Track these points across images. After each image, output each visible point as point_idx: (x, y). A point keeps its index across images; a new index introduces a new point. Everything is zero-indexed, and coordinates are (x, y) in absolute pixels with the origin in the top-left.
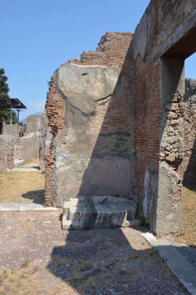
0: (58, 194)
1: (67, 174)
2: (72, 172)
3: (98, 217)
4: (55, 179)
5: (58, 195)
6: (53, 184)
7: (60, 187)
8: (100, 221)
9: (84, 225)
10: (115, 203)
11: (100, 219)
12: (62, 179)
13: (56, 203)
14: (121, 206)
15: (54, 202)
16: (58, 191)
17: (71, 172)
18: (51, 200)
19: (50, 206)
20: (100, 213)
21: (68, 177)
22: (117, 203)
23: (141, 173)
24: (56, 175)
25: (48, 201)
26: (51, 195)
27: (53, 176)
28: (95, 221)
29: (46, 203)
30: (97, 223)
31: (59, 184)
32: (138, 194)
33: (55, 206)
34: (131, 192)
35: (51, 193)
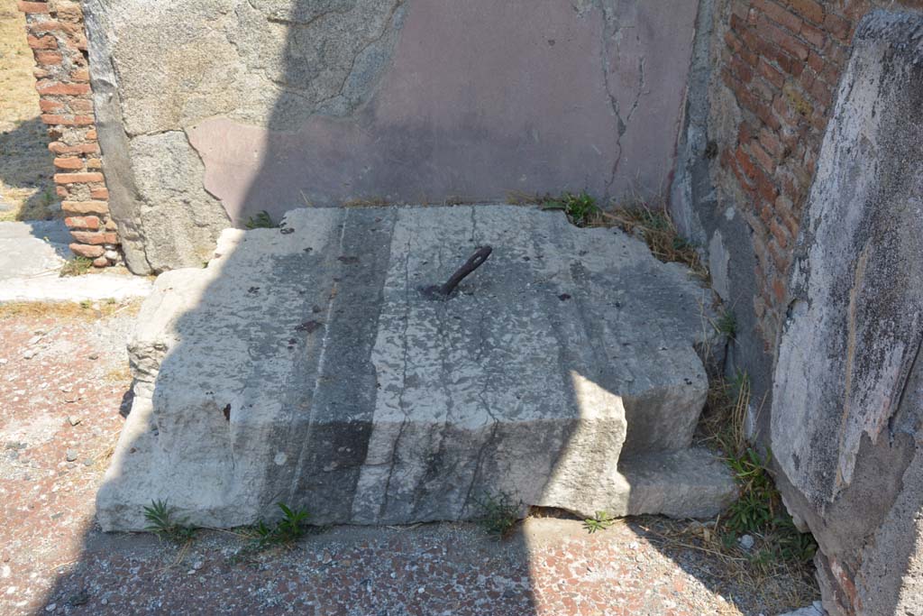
0: (147, 188)
1: (193, 37)
2: (228, 21)
3: (379, 447)
4: (110, 78)
5: (146, 193)
6: (102, 118)
7: (154, 140)
8: (400, 475)
9: (265, 500)
10: (544, 286)
11: (394, 460)
12: (162, 76)
13: (144, 249)
14: (592, 330)
15: (134, 239)
16: (145, 168)
17: (225, 21)
18: (111, 224)
19: (112, 263)
20: (399, 417)
21: (203, 67)
22: (563, 287)
23: (792, 67)
24: (110, 50)
25: (88, 234)
26: (101, 188)
27: (93, 57)
28: (357, 477)
29: (75, 246)
30: (374, 488)
31: (142, 116)
32: (736, 237)
33: (140, 267)
34: (684, 187)
35: (97, 176)
